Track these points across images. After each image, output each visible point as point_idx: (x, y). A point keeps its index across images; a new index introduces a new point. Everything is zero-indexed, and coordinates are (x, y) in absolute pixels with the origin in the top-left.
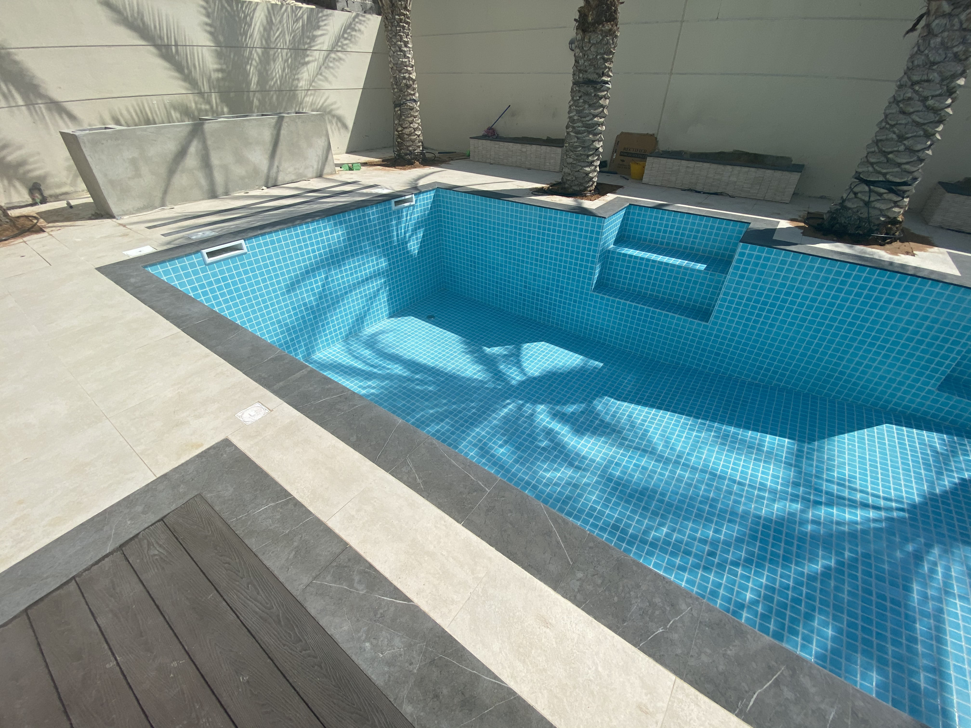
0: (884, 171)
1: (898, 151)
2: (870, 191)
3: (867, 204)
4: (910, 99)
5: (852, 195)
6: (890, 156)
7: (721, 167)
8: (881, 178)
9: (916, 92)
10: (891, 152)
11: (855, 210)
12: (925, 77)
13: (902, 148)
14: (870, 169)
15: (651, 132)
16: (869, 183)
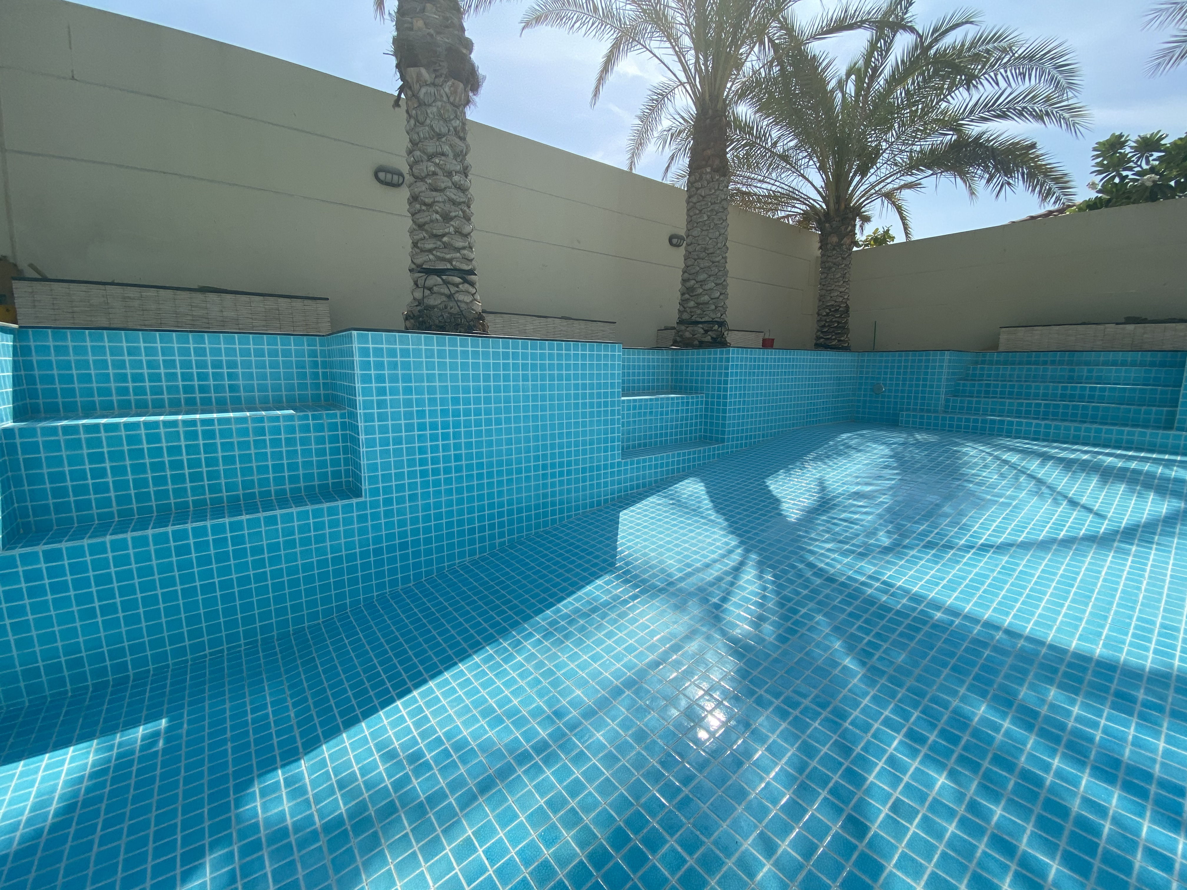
0: (448, 256)
1: (449, 233)
2: (445, 282)
3: (450, 297)
4: (434, 174)
5: (427, 292)
6: (445, 239)
8: (449, 266)
9: (437, 165)
10: (444, 235)
11: (441, 306)
12: (439, 150)
13: (452, 229)
14: (431, 257)
16: (439, 272)
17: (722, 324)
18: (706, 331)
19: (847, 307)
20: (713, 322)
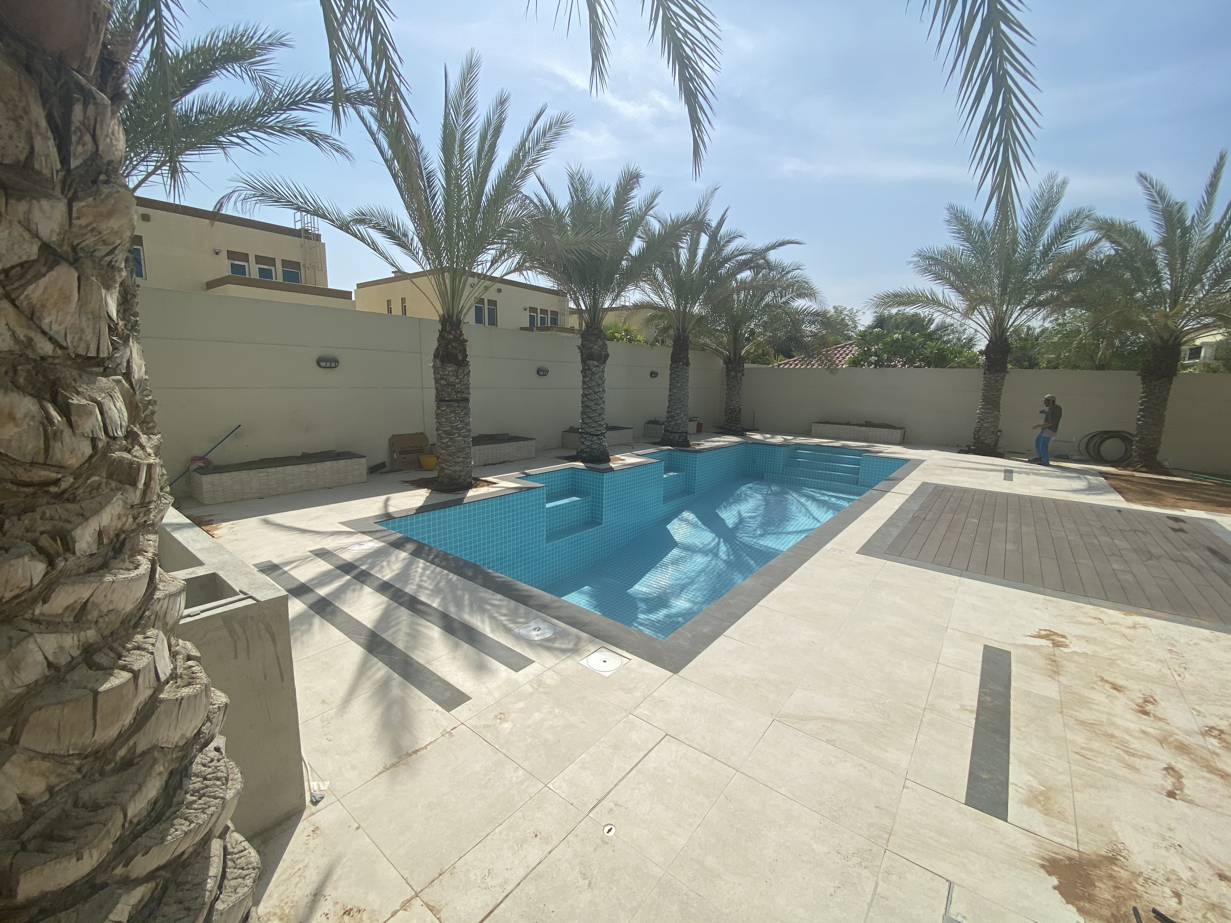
1: (601, 420)
2: (598, 439)
5: (592, 443)
6: (599, 422)
7: (499, 445)
8: (600, 433)
15: (420, 432)
16: (597, 435)
17: (686, 433)
18: (680, 437)
19: (740, 409)
20: (683, 432)
